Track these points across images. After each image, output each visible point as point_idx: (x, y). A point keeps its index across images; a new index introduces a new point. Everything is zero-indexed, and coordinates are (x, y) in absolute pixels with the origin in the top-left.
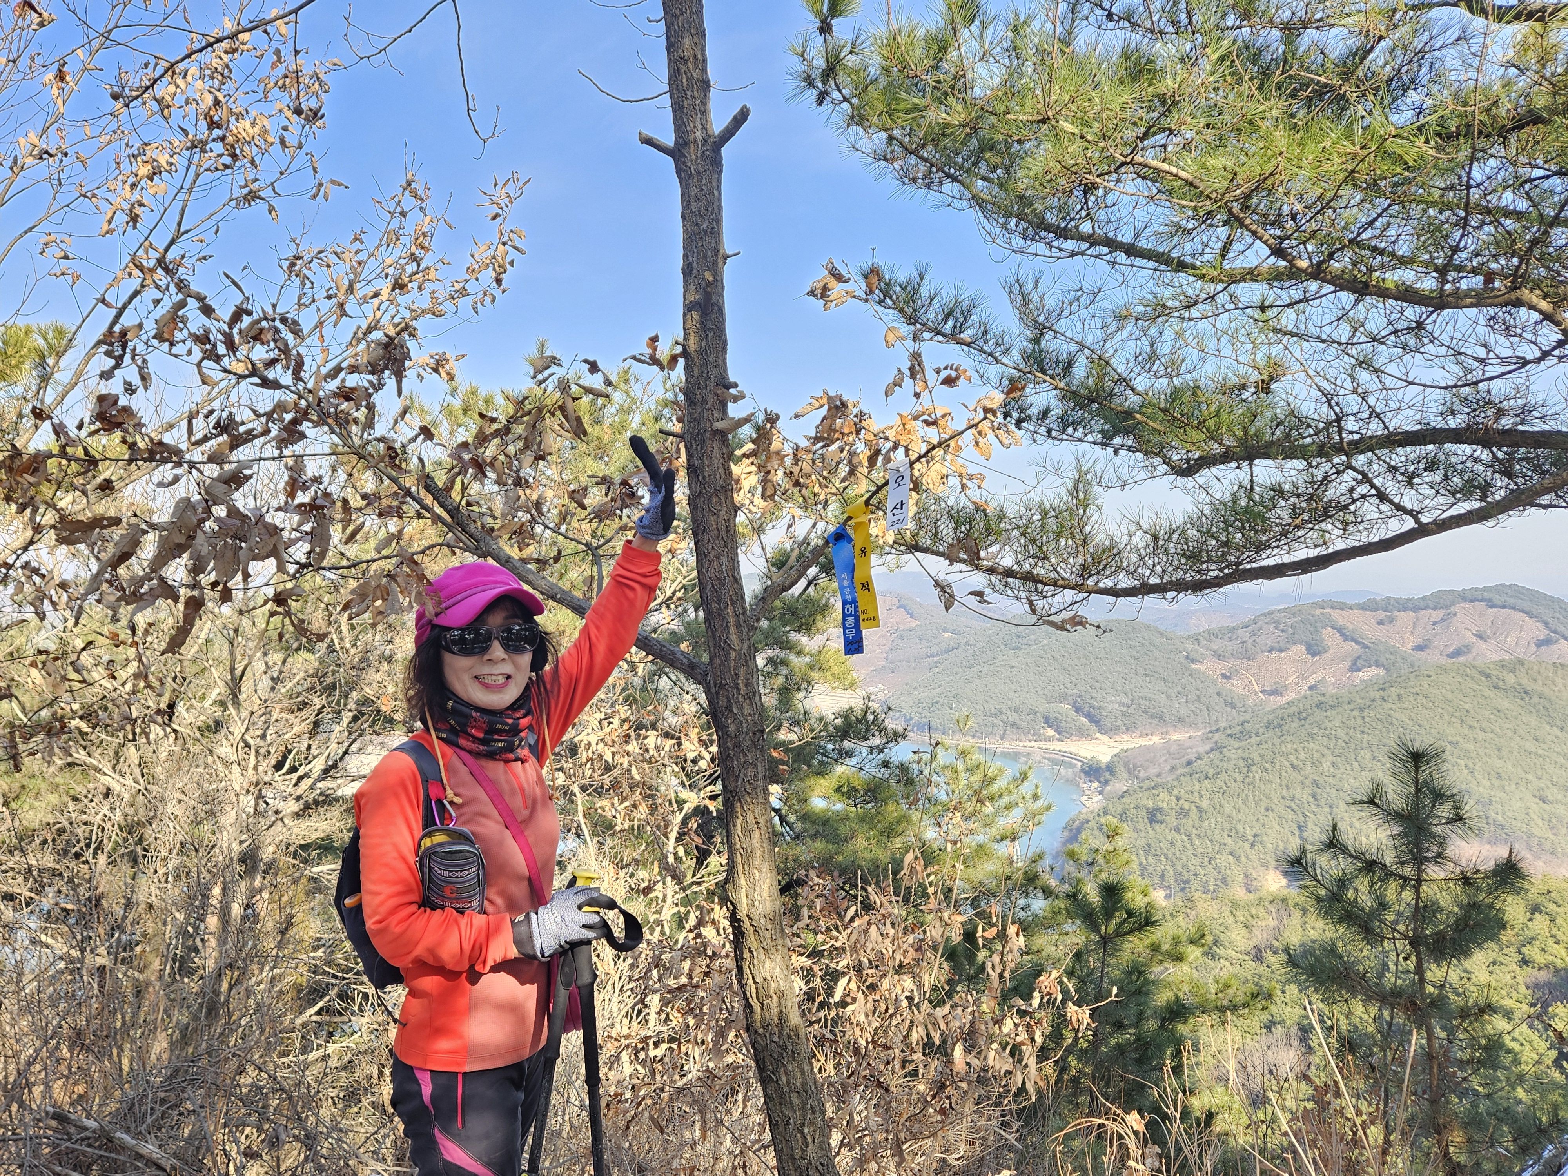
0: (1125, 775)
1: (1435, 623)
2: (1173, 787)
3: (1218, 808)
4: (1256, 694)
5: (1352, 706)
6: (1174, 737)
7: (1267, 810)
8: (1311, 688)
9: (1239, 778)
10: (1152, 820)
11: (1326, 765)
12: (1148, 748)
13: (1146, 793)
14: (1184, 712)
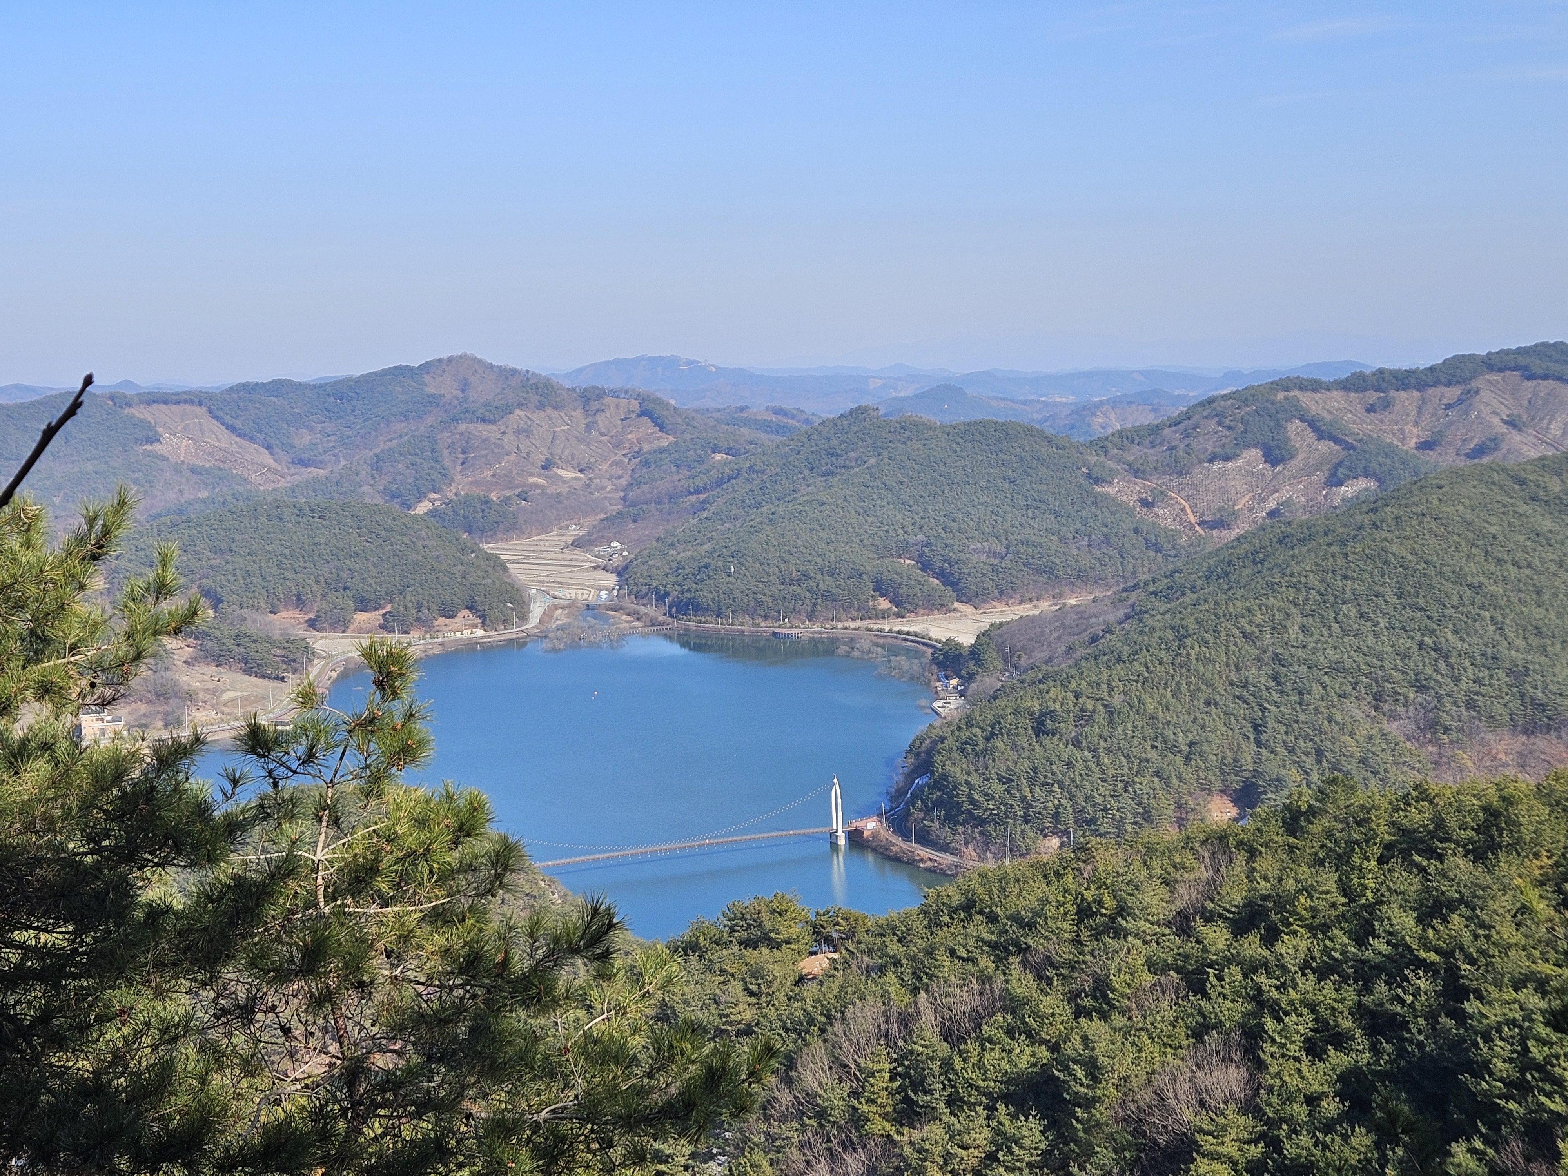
0: (999, 665)
1: (1448, 407)
2: (1070, 677)
3: (1136, 706)
4: (1192, 528)
5: (1329, 539)
6: (1073, 602)
7: (1208, 703)
8: (1272, 514)
9: (1167, 658)
10: (1039, 730)
11: (1293, 631)
12: (1032, 620)
13: (1029, 691)
14: (1085, 561)
